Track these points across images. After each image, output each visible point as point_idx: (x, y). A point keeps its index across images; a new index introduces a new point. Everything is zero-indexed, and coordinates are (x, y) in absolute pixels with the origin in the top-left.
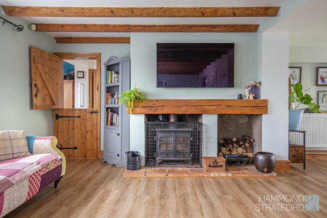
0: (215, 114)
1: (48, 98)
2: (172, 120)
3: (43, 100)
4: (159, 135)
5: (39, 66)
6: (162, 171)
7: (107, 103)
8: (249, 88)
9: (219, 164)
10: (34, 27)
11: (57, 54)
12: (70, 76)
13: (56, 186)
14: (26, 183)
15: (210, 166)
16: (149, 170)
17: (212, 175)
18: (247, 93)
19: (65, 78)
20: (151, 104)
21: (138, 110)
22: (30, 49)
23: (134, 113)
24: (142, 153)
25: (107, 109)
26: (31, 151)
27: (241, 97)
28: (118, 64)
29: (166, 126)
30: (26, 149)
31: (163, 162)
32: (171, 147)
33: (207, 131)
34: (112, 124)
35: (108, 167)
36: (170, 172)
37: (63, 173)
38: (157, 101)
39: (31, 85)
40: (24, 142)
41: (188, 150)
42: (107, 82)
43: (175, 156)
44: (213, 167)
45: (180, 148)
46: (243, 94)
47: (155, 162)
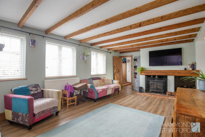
0: (173, 75)
1: (118, 70)
2: (156, 77)
3: (116, 70)
4: (151, 82)
5: (115, 61)
6: (150, 94)
7: (134, 71)
8: (190, 66)
9: (173, 94)
10: (114, 51)
11: (120, 57)
12: (125, 62)
13: (118, 93)
14: (111, 90)
15: (169, 95)
16: (146, 93)
17: (169, 98)
18: (189, 67)
19: (123, 62)
20: (147, 72)
21: (142, 74)
22: (113, 57)
23: (141, 74)
24: (144, 88)
25: (134, 73)
26: (113, 84)
27: (185, 69)
28: (137, 59)
29: (154, 79)
30: (112, 83)
31: (152, 92)
32: (155, 87)
33: (169, 82)
34: (136, 78)
35: (134, 91)
36: (153, 95)
37: (120, 90)
38: (149, 71)
39: (113, 66)
40: (111, 81)
41: (162, 88)
42: (134, 64)
43: (157, 90)
44: (170, 95)
45: (159, 87)
46: (187, 68)
47: (149, 91)
